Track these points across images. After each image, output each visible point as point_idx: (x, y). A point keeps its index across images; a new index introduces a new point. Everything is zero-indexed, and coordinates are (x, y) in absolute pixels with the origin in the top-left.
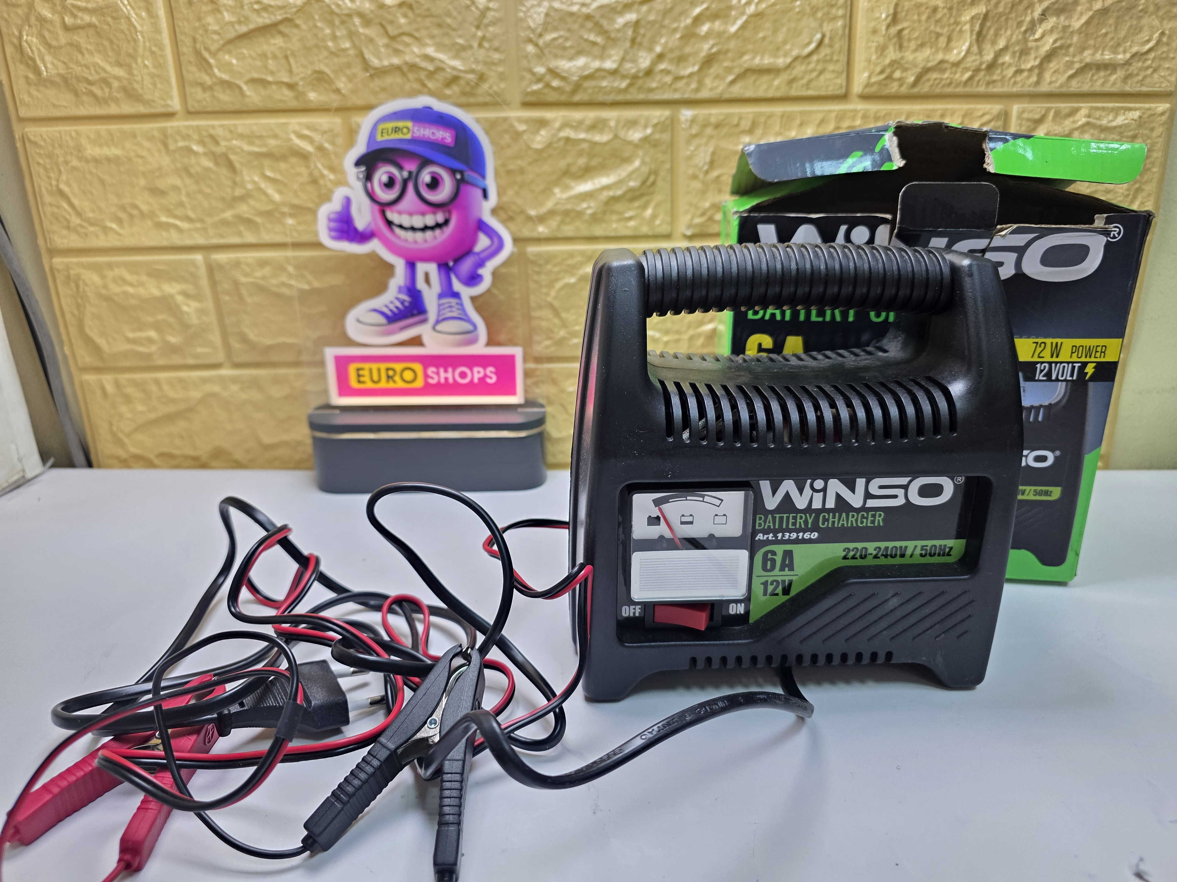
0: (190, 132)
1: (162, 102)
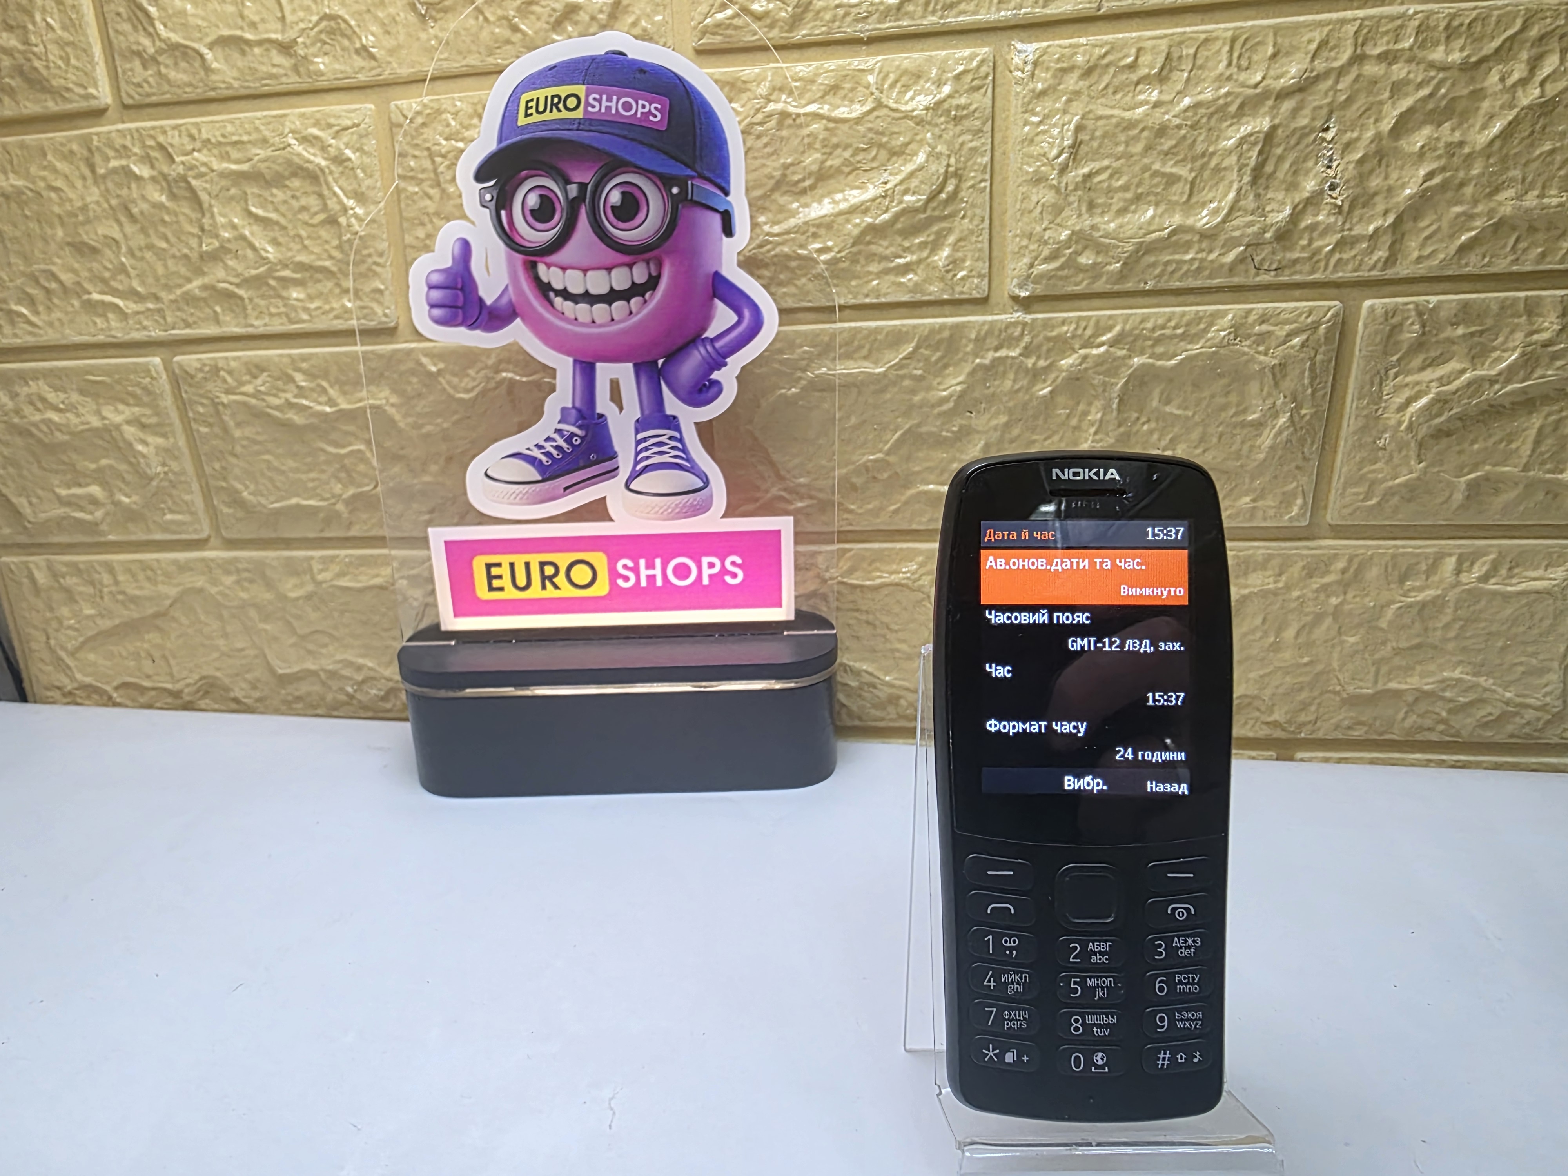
0: (128, 143)
1: (81, 91)
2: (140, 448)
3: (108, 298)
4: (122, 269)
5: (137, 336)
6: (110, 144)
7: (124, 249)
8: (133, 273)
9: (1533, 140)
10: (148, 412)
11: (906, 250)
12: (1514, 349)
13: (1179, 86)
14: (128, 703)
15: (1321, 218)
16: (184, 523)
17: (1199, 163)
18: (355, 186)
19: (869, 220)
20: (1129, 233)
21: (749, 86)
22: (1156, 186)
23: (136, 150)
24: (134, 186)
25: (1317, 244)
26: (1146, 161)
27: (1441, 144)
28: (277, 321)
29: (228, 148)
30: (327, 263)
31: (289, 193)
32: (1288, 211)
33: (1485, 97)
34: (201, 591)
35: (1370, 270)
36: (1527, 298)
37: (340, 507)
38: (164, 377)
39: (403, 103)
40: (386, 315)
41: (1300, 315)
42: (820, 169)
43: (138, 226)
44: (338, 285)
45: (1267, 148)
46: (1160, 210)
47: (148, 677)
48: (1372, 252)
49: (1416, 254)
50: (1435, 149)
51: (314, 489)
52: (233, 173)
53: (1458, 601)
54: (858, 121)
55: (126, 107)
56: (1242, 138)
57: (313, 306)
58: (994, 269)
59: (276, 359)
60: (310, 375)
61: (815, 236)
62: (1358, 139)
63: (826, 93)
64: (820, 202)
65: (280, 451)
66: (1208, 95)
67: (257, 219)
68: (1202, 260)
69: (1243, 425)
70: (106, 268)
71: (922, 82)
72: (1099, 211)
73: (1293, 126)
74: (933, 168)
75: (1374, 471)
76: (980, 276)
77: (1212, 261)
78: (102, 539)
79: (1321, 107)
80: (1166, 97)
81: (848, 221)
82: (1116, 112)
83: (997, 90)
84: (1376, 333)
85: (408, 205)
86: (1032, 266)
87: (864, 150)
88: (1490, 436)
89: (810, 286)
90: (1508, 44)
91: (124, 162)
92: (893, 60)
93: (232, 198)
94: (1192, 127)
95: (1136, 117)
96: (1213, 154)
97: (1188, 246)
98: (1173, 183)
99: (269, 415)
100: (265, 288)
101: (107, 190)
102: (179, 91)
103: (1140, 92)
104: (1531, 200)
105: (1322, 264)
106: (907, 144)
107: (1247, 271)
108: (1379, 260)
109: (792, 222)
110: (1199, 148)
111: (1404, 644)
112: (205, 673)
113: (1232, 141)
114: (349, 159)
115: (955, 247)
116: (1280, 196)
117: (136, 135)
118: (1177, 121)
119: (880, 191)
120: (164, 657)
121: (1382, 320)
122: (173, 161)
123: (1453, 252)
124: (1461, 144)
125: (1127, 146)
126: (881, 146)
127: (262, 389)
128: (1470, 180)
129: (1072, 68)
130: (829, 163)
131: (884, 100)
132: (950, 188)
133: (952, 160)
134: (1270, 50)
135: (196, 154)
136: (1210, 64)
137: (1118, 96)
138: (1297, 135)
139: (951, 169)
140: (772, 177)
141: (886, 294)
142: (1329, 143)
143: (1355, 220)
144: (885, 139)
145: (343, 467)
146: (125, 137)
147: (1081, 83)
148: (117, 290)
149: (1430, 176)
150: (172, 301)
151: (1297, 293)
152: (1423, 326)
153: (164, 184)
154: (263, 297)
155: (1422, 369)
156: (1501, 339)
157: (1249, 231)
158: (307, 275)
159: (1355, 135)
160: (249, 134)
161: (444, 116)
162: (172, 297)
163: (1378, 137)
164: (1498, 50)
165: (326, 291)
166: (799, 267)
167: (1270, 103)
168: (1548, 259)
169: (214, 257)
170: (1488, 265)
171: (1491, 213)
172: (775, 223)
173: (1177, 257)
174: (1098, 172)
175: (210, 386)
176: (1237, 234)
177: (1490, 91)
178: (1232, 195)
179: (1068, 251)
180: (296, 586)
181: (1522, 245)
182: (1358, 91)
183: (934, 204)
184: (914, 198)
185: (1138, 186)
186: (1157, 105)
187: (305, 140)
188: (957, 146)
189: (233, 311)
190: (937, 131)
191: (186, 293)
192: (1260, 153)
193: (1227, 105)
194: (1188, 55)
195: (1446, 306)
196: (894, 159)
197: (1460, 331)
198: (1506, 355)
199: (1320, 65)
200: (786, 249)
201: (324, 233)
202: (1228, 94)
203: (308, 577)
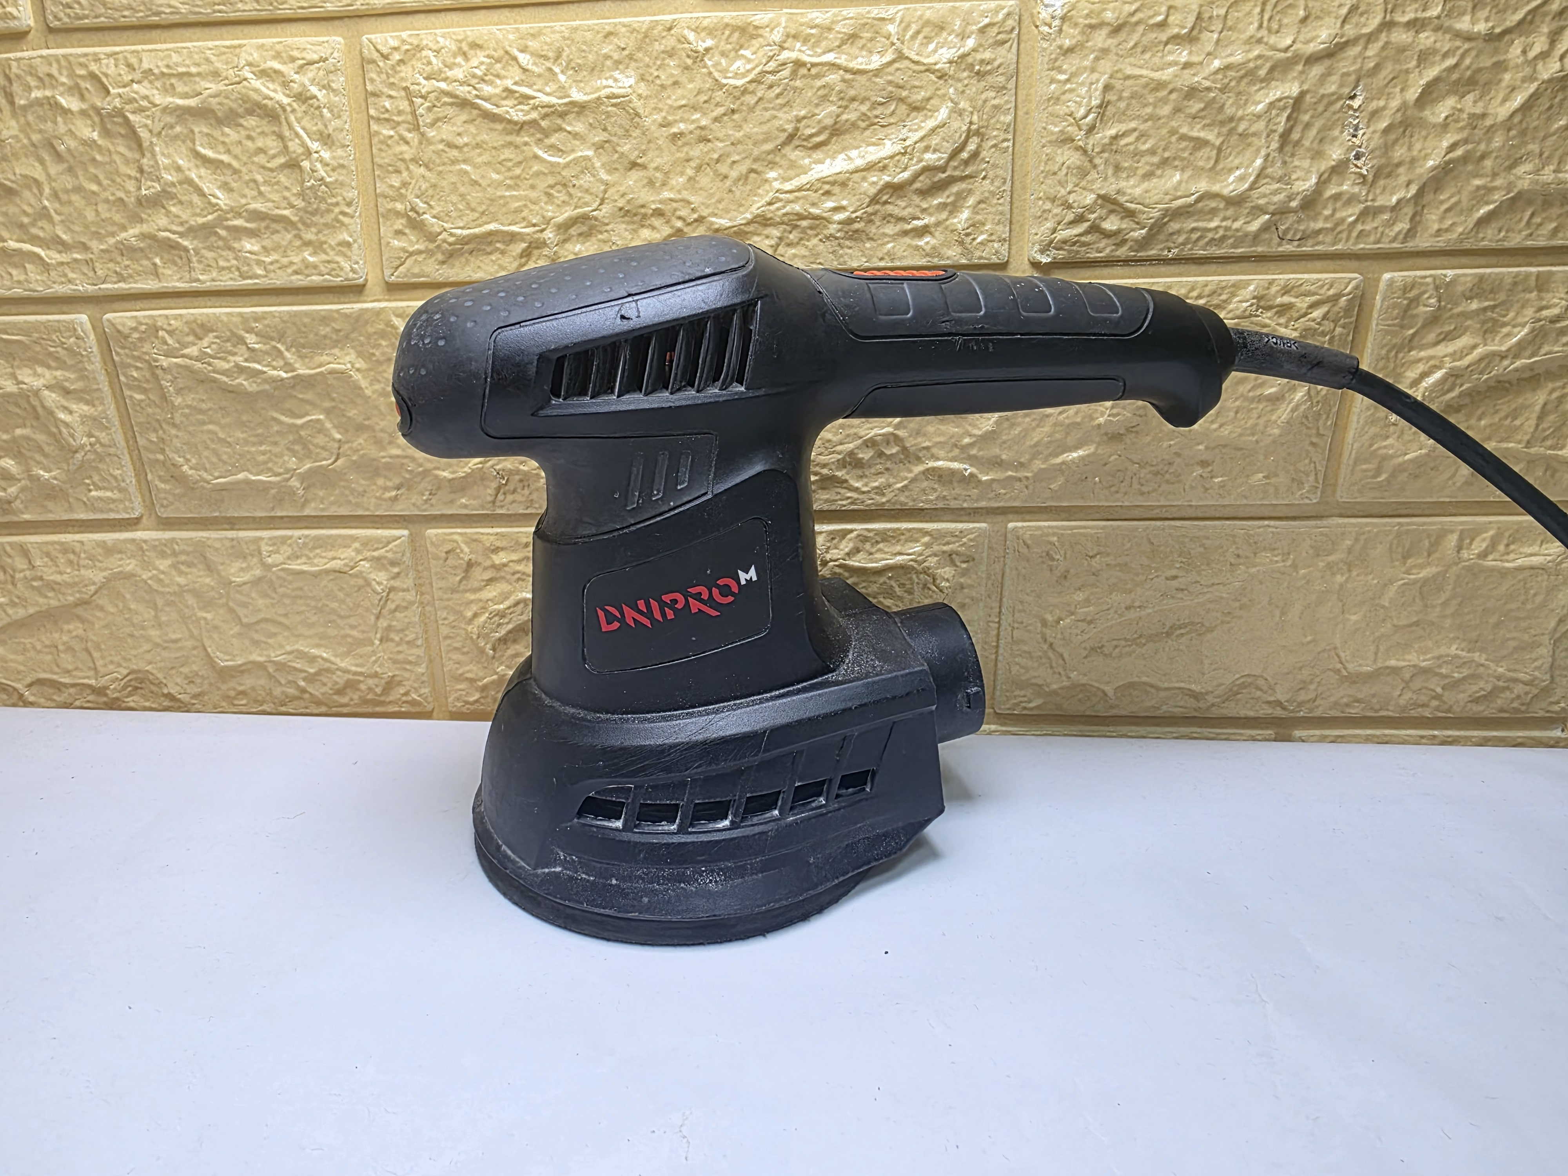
2: (62, 416)
3: (27, 247)
4: (44, 214)
5: (60, 289)
6: (32, 71)
7: (47, 191)
8: (57, 218)
9: (1551, 113)
10: (72, 376)
11: (924, 210)
12: (1523, 325)
13: (1209, 48)
14: (42, 700)
15: (1345, 187)
16: (114, 501)
17: (1225, 130)
18: (320, 126)
19: (887, 179)
20: (1156, 198)
21: (760, 31)
22: (1183, 150)
23: (64, 79)
24: (59, 119)
25: (1338, 215)
26: (1174, 124)
27: (1465, 116)
28: (226, 276)
29: (173, 81)
30: (286, 212)
31: (244, 133)
32: (1314, 180)
33: (1506, 70)
34: (130, 576)
35: (1391, 242)
36: (1539, 275)
37: (294, 483)
38: (92, 337)
39: (377, 38)
40: (353, 271)
41: (1322, 286)
42: (836, 123)
43: (65, 165)
44: (298, 237)
45: (1295, 115)
46: (1186, 175)
47: (68, 672)
48: (1393, 224)
49: (1436, 227)
50: (1457, 121)
51: (265, 463)
52: (178, 107)
53: (1458, 576)
54: (877, 73)
55: (51, 30)
56: (1271, 103)
57: (268, 260)
58: (1014, 234)
59: (225, 319)
60: (263, 336)
61: (827, 193)
62: (1384, 108)
63: (843, 43)
64: (833, 158)
65: (228, 420)
66: (1238, 58)
67: (206, 161)
68: (1227, 229)
69: (1260, 399)
70: (25, 213)
71: (944, 34)
72: (1124, 175)
73: (1322, 91)
74: (955, 125)
75: (1385, 447)
76: (1002, 241)
77: (1237, 230)
78: (15, 519)
79: (1347, 74)
80: (1195, 59)
81: (864, 179)
82: (1144, 72)
83: (1022, 45)
84: (1395, 306)
85: (380, 150)
86: (1054, 231)
87: (883, 104)
88: (1496, 412)
89: (821, 247)
90: (1529, 17)
91: (48, 93)
92: (915, 10)
93: (176, 137)
94: (1222, 90)
95: (1164, 78)
96: (1241, 119)
97: (1214, 212)
98: (1199, 149)
99: (215, 381)
100: (213, 239)
101: (28, 124)
102: (117, 15)
103: (1169, 53)
104: (1548, 175)
105: (1344, 235)
106: (929, 99)
107: (1271, 240)
108: (1399, 232)
109: (803, 179)
110: (1229, 111)
111: (1404, 622)
112: (135, 667)
113: (1260, 107)
114: (315, 97)
115: (975, 209)
116: (1306, 163)
117: (63, 63)
118: (1207, 84)
119: (898, 148)
120: (87, 650)
121: (1400, 293)
122: (108, 92)
123: (1471, 226)
124: (1484, 116)
125: (1155, 107)
126: (901, 100)
127: (208, 350)
128: (1492, 152)
129: (1101, 25)
130: (844, 117)
131: (906, 52)
132: (972, 147)
133: (975, 118)
134: (1302, 13)
135: (135, 86)
136: (1240, 26)
137: (1147, 56)
138: (1325, 101)
139: (974, 127)
140: (784, 130)
141: (900, 259)
142: (1355, 111)
143: (1378, 191)
144: (904, 94)
145: (300, 440)
146: (50, 64)
147: (1110, 41)
148: (38, 237)
149: (1453, 147)
150: (102, 251)
151: (1319, 264)
152: (1439, 301)
153: (97, 119)
154: (210, 248)
155: (1437, 343)
156: (1511, 315)
157: (1276, 199)
158: (263, 224)
159: (1382, 103)
160: (198, 65)
161: (424, 53)
162: (102, 247)
163: (1404, 106)
164: (1521, 23)
165: (284, 243)
166: (811, 228)
167: (1300, 67)
168: (1560, 235)
169: (155, 202)
170: (1503, 240)
171: (1510, 187)
172: (786, 179)
173: (1201, 224)
174: (1124, 135)
175: (147, 347)
176: (1261, 202)
177: (1512, 64)
178: (1259, 162)
179: (1092, 216)
180: (242, 569)
181: (1537, 220)
182: (1386, 57)
183: (954, 163)
184: (935, 156)
185: (1164, 150)
186: (1187, 65)
187: (263, 74)
188: (980, 102)
189: (175, 263)
190: (959, 85)
191: (121, 242)
192: (1289, 118)
193: (1257, 68)
194: (1218, 16)
195: (1462, 279)
196: (914, 114)
197: (1475, 305)
198: (1516, 330)
199: (1350, 31)
200: (797, 208)
201: (282, 178)
202: (1259, 57)
203: (255, 560)
